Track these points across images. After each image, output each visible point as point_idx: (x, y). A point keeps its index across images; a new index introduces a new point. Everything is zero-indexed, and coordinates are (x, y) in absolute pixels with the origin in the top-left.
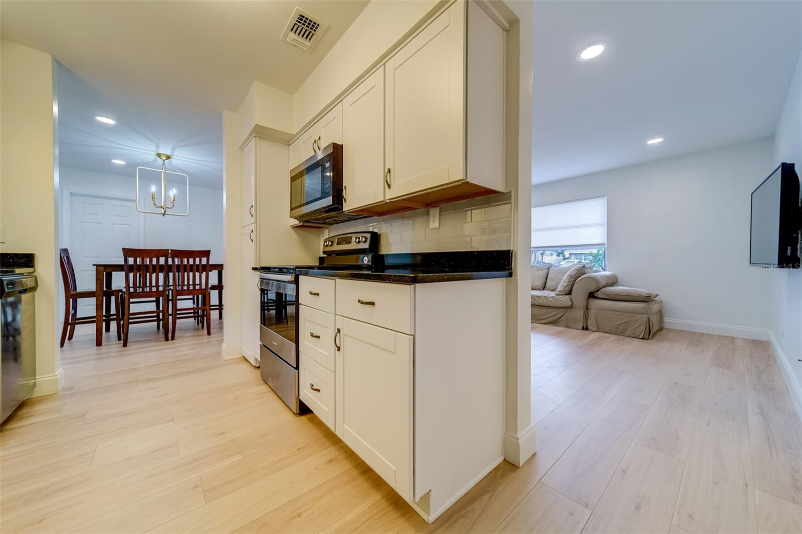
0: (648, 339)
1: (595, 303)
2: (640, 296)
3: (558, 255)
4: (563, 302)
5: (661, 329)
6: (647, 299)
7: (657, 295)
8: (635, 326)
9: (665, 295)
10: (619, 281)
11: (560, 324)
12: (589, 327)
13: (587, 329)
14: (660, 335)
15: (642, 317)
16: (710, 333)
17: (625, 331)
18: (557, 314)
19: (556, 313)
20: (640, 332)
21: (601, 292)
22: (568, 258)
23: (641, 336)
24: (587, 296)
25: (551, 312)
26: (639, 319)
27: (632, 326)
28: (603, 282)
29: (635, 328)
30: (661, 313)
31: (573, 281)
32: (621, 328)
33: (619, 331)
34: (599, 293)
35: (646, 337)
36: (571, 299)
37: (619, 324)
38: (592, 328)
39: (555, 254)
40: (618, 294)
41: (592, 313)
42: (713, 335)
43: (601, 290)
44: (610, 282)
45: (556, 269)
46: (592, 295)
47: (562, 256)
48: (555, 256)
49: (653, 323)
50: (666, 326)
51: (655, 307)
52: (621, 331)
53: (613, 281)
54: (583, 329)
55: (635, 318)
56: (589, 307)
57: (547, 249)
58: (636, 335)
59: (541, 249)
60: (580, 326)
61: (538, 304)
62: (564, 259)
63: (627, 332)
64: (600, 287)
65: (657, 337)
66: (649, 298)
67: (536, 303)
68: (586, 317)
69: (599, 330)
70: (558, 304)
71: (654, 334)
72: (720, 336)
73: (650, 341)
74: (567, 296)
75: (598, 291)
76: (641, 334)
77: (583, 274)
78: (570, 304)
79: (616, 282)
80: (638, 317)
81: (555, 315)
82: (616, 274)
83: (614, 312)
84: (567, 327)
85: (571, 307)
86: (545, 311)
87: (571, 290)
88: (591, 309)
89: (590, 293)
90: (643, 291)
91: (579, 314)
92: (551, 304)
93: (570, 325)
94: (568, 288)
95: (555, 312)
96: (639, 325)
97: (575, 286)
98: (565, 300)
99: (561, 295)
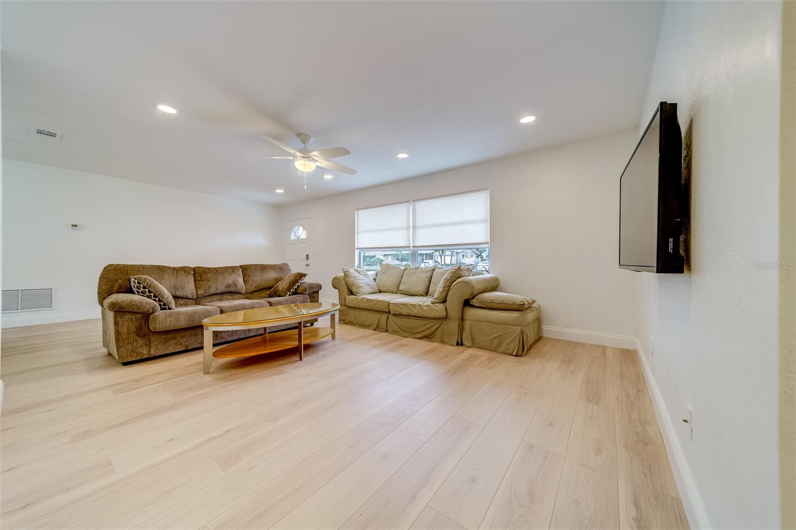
0: (522, 356)
1: (471, 313)
2: (514, 304)
3: (477, 257)
4: (438, 312)
5: (539, 338)
6: (520, 308)
7: (534, 302)
8: (509, 340)
9: (542, 301)
10: (501, 284)
11: (436, 338)
12: (464, 342)
13: (462, 344)
14: (536, 349)
15: (518, 329)
16: (584, 342)
17: (499, 346)
18: (434, 325)
19: (432, 324)
20: (514, 347)
21: (476, 299)
22: (485, 260)
23: (514, 353)
24: (462, 303)
25: (425, 325)
26: (513, 331)
27: (506, 340)
28: (479, 287)
29: (509, 342)
30: (539, 321)
31: (448, 286)
32: (496, 342)
33: (494, 346)
34: (475, 300)
35: (520, 353)
36: (446, 308)
37: (493, 338)
38: (467, 344)
39: (475, 256)
40: (492, 302)
41: (467, 324)
42: (587, 344)
43: (476, 297)
44: (488, 287)
45: (439, 271)
46: (467, 303)
47: (481, 258)
48: (474, 258)
49: (527, 335)
50: (545, 335)
51: (530, 316)
52: (494, 347)
53: (494, 286)
54: (458, 344)
55: (509, 331)
56: (464, 318)
57: (420, 248)
58: (510, 352)
59: (431, 248)
60: (455, 339)
61: (413, 315)
62: (482, 261)
63: (501, 347)
64: (475, 293)
65: (532, 351)
66: (523, 306)
67: (411, 313)
68: (461, 329)
69: (474, 345)
70: (432, 315)
71: (529, 350)
72: (593, 345)
73: (523, 359)
74: (442, 304)
75: (473, 298)
76: (515, 349)
77: (459, 278)
78: (445, 314)
79: (498, 286)
80: (512, 330)
81: (429, 328)
82: (497, 277)
83: (489, 324)
84: (442, 342)
85: (446, 318)
86: (421, 322)
87: (446, 297)
88: (466, 320)
89: (465, 300)
90: (517, 298)
91: (453, 326)
92: (426, 315)
93: (446, 340)
94: (443, 295)
95: (430, 324)
96: (512, 339)
97: (450, 293)
98: (439, 309)
99: (437, 303)
